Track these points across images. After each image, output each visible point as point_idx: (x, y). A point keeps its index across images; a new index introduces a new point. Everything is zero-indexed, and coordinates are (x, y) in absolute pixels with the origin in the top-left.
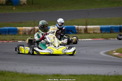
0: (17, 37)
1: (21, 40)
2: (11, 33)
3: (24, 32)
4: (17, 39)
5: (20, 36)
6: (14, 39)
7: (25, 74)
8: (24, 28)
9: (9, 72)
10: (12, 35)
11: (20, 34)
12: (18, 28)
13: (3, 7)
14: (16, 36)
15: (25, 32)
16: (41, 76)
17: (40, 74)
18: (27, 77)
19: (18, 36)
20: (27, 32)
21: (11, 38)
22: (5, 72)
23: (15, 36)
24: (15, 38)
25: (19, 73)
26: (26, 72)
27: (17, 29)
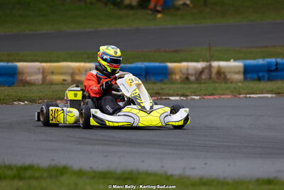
0: (166, 87)
1: (177, 95)
2: (152, 78)
3: (183, 74)
4: (166, 91)
5: (175, 86)
6: (160, 91)
7: (189, 178)
8: (184, 64)
9: (148, 174)
10: (154, 83)
11: (176, 79)
12: (170, 65)
13: (131, 12)
14: (165, 84)
15: (188, 74)
16: (228, 184)
17: (225, 178)
18: (194, 185)
19: (170, 86)
20: (192, 75)
21: (153, 89)
22: (139, 173)
23: (163, 86)
24: (162, 89)
25: (172, 176)
26: (189, 173)
27: (166, 68)
